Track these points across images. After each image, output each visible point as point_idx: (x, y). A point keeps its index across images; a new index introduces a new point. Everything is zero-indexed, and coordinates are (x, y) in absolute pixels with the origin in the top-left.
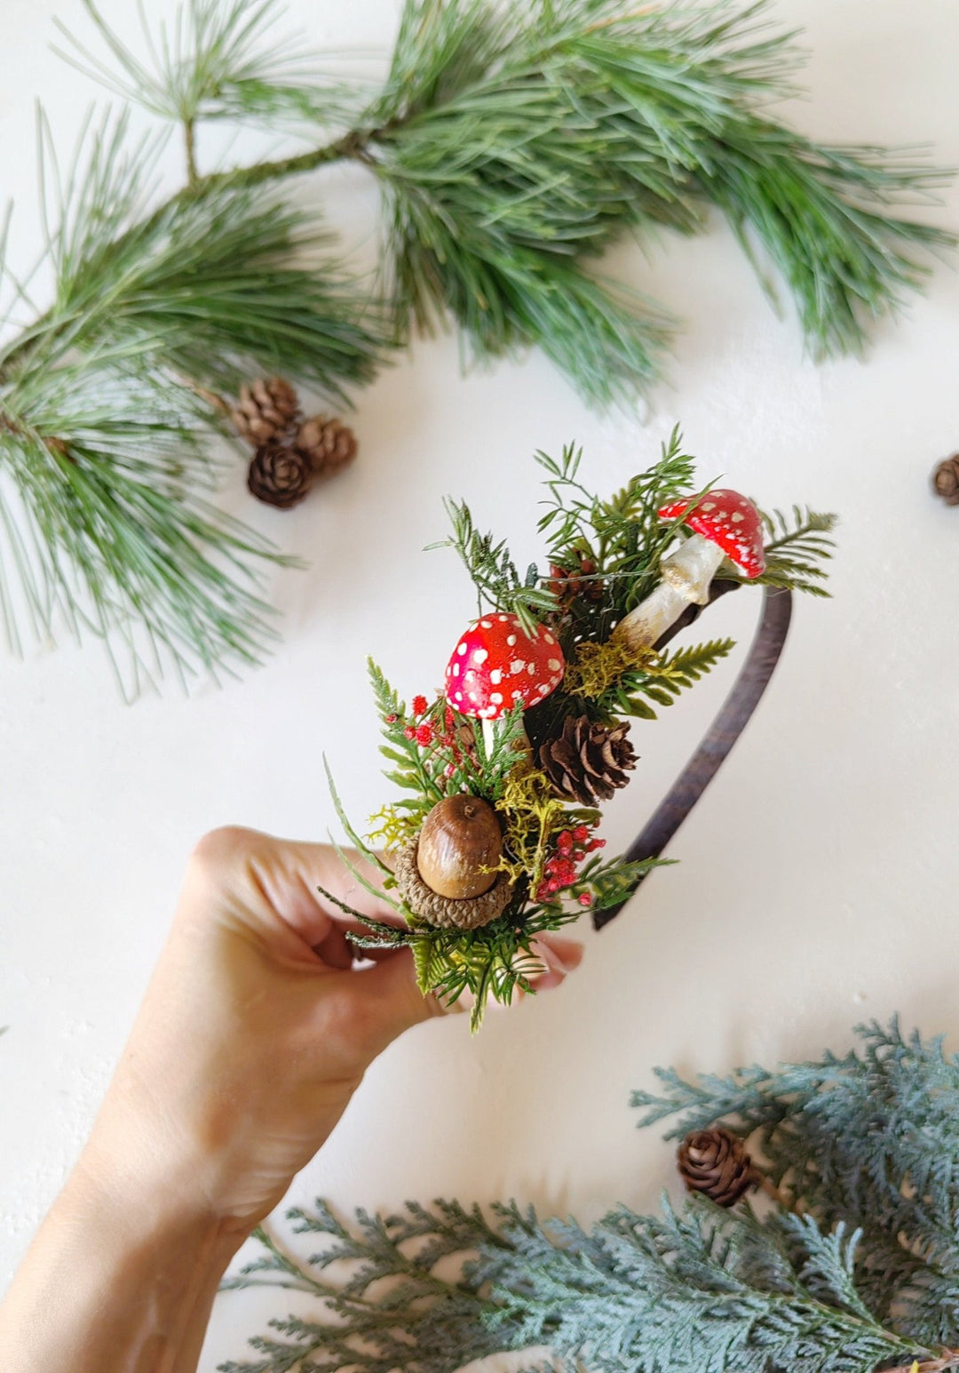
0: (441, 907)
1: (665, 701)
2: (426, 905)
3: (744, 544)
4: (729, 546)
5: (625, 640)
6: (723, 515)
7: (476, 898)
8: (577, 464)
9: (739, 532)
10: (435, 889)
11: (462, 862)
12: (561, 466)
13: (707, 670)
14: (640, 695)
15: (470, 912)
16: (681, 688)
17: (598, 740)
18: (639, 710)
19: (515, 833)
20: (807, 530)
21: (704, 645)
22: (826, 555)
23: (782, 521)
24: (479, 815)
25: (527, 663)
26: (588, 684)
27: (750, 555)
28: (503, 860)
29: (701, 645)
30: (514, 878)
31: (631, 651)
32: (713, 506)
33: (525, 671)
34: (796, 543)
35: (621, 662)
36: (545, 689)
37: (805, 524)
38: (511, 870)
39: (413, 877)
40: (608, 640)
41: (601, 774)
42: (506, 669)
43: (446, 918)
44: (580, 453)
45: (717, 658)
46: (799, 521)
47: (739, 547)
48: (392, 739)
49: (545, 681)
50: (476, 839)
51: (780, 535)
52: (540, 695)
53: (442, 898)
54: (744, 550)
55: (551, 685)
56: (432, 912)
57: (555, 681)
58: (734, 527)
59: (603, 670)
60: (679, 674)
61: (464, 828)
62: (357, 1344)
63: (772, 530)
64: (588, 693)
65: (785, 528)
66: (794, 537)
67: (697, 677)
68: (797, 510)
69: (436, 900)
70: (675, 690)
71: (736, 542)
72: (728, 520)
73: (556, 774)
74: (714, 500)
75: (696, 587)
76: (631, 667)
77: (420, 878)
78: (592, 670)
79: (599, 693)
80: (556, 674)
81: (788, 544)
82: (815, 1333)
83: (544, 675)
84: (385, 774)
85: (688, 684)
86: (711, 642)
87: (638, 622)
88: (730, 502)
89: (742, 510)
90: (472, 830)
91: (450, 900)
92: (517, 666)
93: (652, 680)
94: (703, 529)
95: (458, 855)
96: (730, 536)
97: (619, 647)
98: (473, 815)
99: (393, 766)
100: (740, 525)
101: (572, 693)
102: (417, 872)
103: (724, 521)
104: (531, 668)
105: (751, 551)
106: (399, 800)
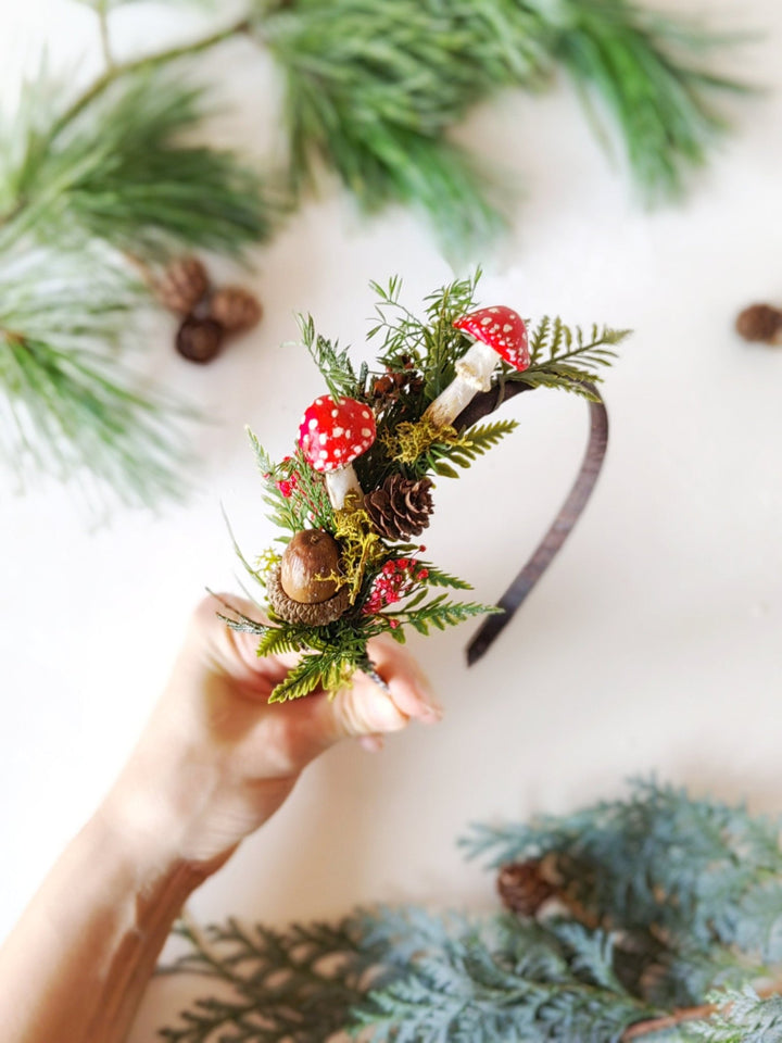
0: (292, 608)
1: (465, 464)
2: (283, 606)
3: (511, 348)
4: (501, 350)
5: (431, 420)
6: (497, 327)
7: (318, 603)
8: (399, 290)
9: (508, 339)
10: (291, 596)
11: (305, 574)
12: (387, 292)
13: (495, 442)
14: (444, 460)
15: (312, 612)
16: (476, 455)
17: (404, 491)
18: (444, 471)
19: (347, 557)
20: (599, 343)
21: (494, 424)
22: (607, 364)
23: (580, 335)
24: (321, 542)
25: (345, 430)
26: (405, 453)
27: (517, 356)
28: (333, 573)
29: (490, 425)
30: (339, 586)
31: (436, 428)
32: (490, 320)
33: (343, 436)
34: (586, 353)
35: (428, 437)
36: (358, 450)
37: (598, 338)
38: (338, 580)
39: (276, 587)
40: (419, 421)
41: (404, 514)
42: (330, 434)
43: (296, 616)
44: (401, 282)
45: (503, 434)
46: (595, 335)
47: (508, 350)
48: (269, 490)
49: (358, 443)
50: (315, 559)
51: (575, 346)
52: (354, 453)
53: (294, 601)
54: (512, 353)
55: (363, 447)
56: (286, 611)
57: (366, 444)
58: (504, 336)
59: (415, 443)
60: (471, 444)
61: (308, 551)
62: (255, 1019)
63: (569, 342)
64: (405, 460)
65: (580, 341)
66: (586, 349)
67: (489, 447)
68: (595, 328)
69: (289, 603)
70: (472, 457)
71: (506, 346)
72: (500, 331)
73: (375, 515)
74: (491, 315)
75: (480, 380)
76: (436, 441)
77: (281, 588)
78: (408, 443)
79: (413, 459)
80: (368, 439)
81: (579, 354)
82: (583, 1007)
83: (357, 439)
84: (267, 516)
85: (481, 452)
86: (499, 423)
87: (441, 407)
88: (503, 316)
89: (511, 322)
90: (314, 552)
91: (299, 604)
92: (338, 432)
93: (454, 449)
94: (482, 338)
95: (303, 569)
96: (502, 343)
97: (426, 426)
98: (317, 542)
99: (272, 511)
100: (510, 334)
101: (394, 459)
102: (280, 584)
103: (497, 332)
104: (348, 434)
105: (518, 352)
106: (278, 537)
